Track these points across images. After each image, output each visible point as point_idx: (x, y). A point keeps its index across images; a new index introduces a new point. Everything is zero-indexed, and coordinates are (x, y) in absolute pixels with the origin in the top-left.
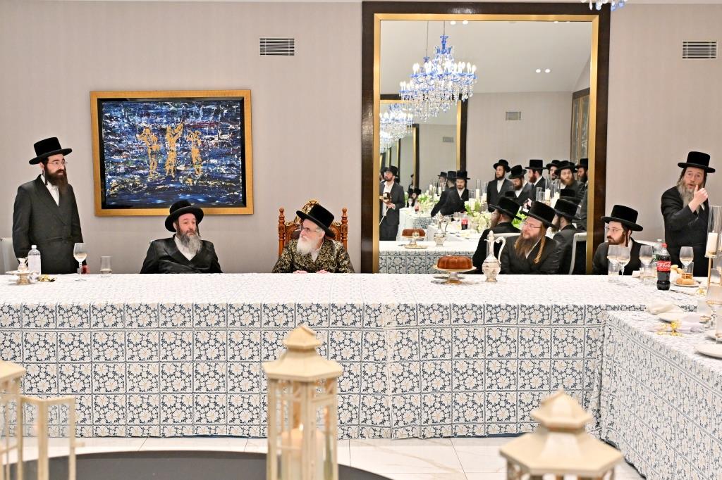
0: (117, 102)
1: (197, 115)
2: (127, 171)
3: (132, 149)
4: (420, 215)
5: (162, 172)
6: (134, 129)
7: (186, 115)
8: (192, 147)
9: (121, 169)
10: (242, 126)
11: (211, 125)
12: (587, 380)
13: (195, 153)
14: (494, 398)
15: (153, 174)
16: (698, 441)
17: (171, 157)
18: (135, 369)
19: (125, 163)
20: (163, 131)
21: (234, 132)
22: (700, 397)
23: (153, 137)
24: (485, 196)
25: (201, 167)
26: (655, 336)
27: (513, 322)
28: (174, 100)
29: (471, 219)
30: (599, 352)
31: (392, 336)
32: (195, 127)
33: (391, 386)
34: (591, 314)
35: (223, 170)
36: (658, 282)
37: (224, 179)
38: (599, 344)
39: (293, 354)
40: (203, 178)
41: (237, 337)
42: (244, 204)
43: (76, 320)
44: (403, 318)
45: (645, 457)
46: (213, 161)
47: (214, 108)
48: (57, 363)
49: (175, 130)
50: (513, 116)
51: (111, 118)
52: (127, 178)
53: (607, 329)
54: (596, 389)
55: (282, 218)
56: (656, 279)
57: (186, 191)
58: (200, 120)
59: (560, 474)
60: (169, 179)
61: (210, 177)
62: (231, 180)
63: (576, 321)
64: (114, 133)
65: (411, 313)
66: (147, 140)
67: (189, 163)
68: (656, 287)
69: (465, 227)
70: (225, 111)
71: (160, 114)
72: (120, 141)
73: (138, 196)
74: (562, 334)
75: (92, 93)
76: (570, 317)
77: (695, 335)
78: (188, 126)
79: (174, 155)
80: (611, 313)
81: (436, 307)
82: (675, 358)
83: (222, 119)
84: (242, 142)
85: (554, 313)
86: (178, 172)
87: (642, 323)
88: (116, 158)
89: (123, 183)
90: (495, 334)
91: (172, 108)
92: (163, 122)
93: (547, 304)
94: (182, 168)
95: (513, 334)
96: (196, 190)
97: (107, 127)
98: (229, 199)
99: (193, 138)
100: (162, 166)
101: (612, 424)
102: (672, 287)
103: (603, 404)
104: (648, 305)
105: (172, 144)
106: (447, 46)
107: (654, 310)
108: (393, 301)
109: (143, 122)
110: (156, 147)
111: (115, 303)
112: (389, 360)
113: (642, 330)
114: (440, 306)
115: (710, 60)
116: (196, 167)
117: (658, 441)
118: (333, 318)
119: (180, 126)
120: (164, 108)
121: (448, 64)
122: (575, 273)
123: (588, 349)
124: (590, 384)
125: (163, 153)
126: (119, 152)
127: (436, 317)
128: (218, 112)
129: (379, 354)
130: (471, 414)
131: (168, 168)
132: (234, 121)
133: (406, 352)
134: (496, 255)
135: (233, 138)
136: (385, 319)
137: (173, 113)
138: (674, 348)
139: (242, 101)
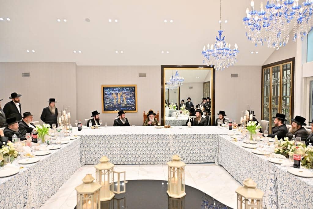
0: (107, 88)
1: (125, 90)
2: (109, 103)
3: (110, 98)
4: (170, 110)
5: (117, 103)
6: (111, 94)
7: (123, 90)
8: (124, 97)
9: (108, 103)
10: (135, 93)
11: (128, 92)
12: (215, 151)
13: (124, 99)
14: (195, 155)
15: (115, 103)
16: (244, 167)
17: (119, 100)
18: (114, 149)
19: (109, 101)
20: (117, 94)
21: (133, 94)
22: (244, 157)
23: (115, 95)
24: (185, 106)
25: (126, 102)
26: (232, 142)
27: (198, 138)
28: (120, 87)
29: (182, 111)
30: (218, 145)
31: (172, 141)
32: (124, 93)
33: (171, 152)
34: (216, 136)
35: (131, 102)
36: (229, 128)
37: (131, 105)
38: (218, 143)
39: (175, 161)
40: (126, 104)
41: (137, 142)
42: (135, 110)
43: (101, 138)
44: (174, 137)
45: (230, 169)
46: (128, 100)
47: (129, 89)
48: (97, 148)
49: (120, 93)
50: (191, 88)
51: (106, 91)
52: (109, 104)
53: (219, 139)
54: (217, 153)
55: (144, 114)
56: (229, 127)
57: (122, 107)
58: (125, 91)
59: (253, 199)
60: (119, 105)
61: (128, 104)
62: (132, 105)
63: (212, 138)
64: (106, 94)
65: (176, 136)
66: (114, 96)
67: (123, 101)
68: (229, 129)
69: (181, 113)
70: (131, 90)
71: (117, 90)
72: (108, 96)
73: (112, 108)
74: (209, 140)
75: (102, 86)
76: (211, 137)
77: (240, 142)
78: (123, 93)
79: (120, 99)
80: (220, 136)
81: (181, 135)
82: (237, 147)
83: (130, 91)
84: (135, 96)
85: (208, 136)
86: (121, 103)
87: (228, 138)
88: (107, 100)
89: (108, 105)
90: (194, 140)
91: (119, 89)
92: (117, 92)
93: (206, 134)
94: (121, 102)
95: (199, 140)
96: (125, 107)
97: (105, 93)
98: (132, 109)
99: (124, 96)
100: (117, 102)
101: (221, 161)
102: (232, 129)
103: (219, 156)
104: (228, 134)
105: (119, 97)
106: (178, 73)
107: (230, 135)
108: (172, 134)
109: (113, 92)
110: (116, 97)
111: (110, 134)
112: (171, 147)
113: (228, 140)
114: (182, 134)
115: (237, 78)
116: (125, 102)
117: (233, 166)
118: (159, 137)
119: (121, 93)
120: (118, 89)
121: (178, 78)
122: (209, 125)
123: (215, 144)
124: (216, 152)
125: (117, 99)
126: (108, 99)
127: (181, 137)
128: (129, 90)
129: (169, 145)
130: (189, 159)
131: (118, 102)
132: (133, 92)
133: (174, 145)
134: (190, 121)
135: (133, 95)
136: (170, 137)
137: (119, 90)
138: (237, 145)
139: (135, 87)
